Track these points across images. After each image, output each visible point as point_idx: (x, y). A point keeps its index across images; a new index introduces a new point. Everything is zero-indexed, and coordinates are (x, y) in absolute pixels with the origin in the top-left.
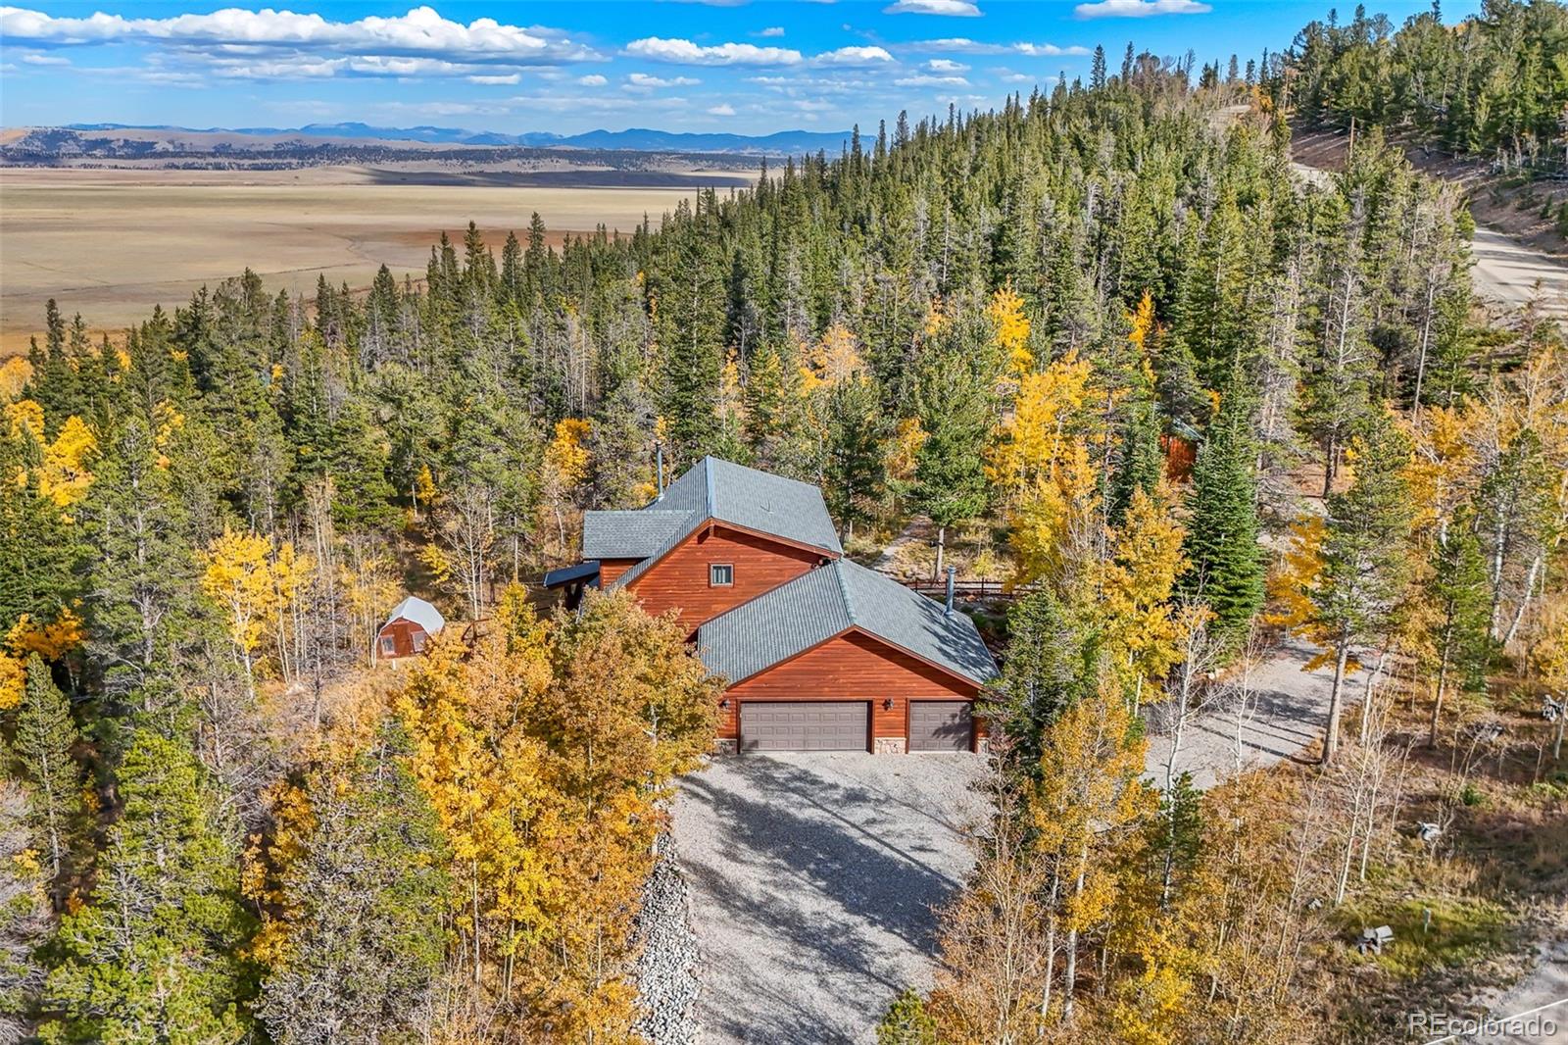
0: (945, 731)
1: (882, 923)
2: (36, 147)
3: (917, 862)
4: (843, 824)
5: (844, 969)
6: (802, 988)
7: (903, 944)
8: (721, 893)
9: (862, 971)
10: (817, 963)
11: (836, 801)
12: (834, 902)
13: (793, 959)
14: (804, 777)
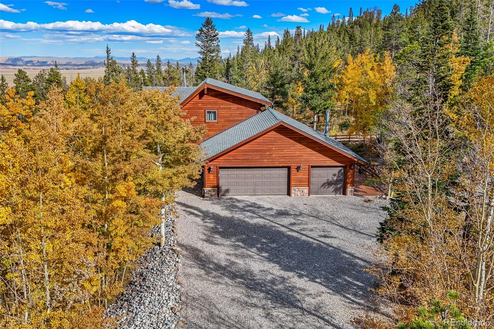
0: (329, 183)
1: (307, 277)
2: (10, 62)
3: (324, 243)
4: (276, 225)
5: (283, 305)
6: (253, 319)
7: (324, 289)
8: (201, 261)
9: (296, 307)
10: (264, 302)
11: (272, 215)
12: (273, 265)
13: (246, 299)
14: (253, 205)
